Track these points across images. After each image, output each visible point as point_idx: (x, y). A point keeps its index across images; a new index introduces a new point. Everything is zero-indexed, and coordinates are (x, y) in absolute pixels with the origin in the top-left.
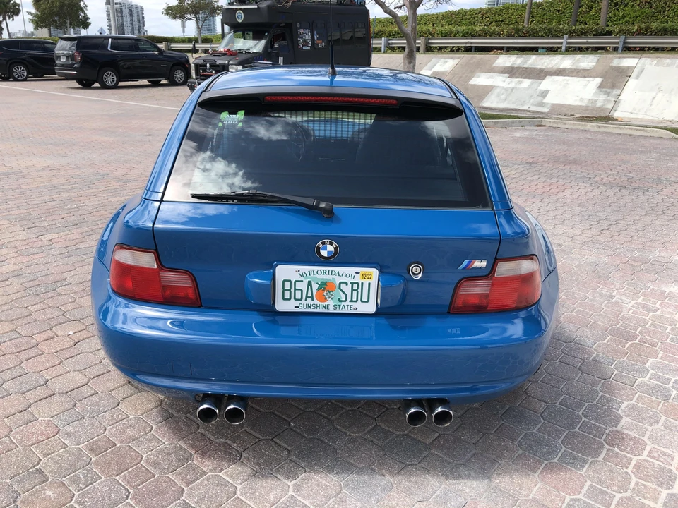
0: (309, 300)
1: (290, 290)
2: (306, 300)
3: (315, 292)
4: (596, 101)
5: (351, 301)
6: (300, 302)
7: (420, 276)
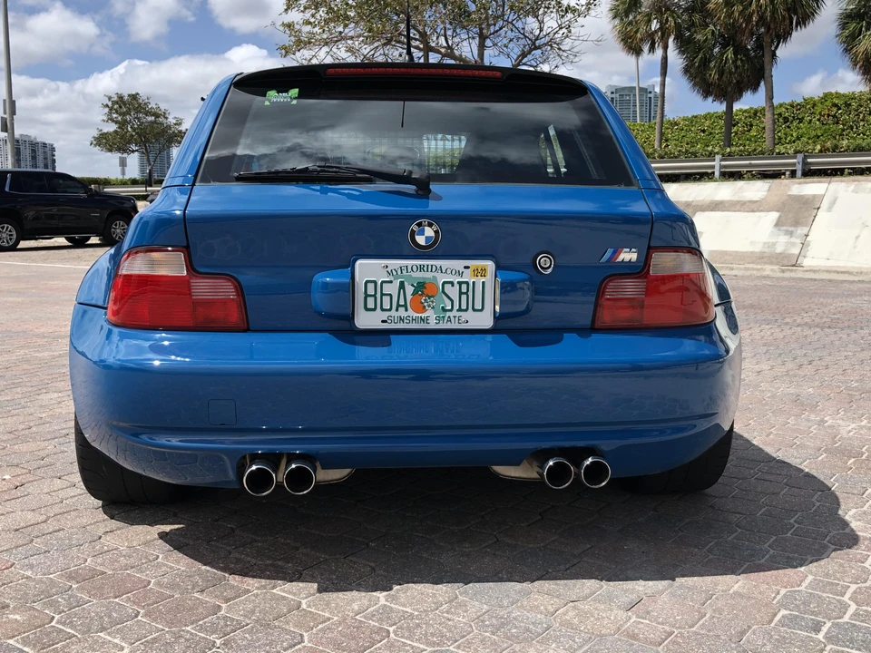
0: (402, 310)
1: (375, 296)
2: (397, 310)
3: (409, 297)
4: (774, 244)
5: (460, 310)
6: (388, 313)
7: (550, 270)
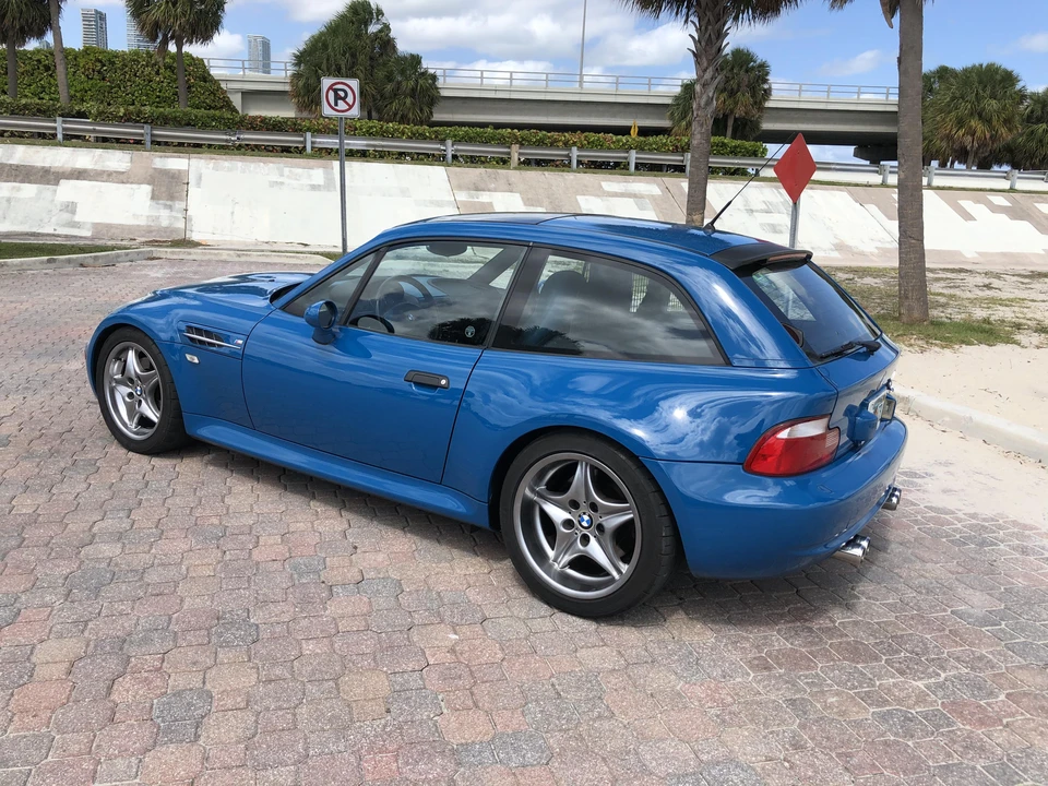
4: (158, 218)
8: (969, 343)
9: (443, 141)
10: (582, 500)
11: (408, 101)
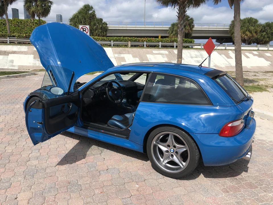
4: (36, 63)
8: (256, 92)
9: (110, 41)
10: (171, 145)
11: (100, 30)
